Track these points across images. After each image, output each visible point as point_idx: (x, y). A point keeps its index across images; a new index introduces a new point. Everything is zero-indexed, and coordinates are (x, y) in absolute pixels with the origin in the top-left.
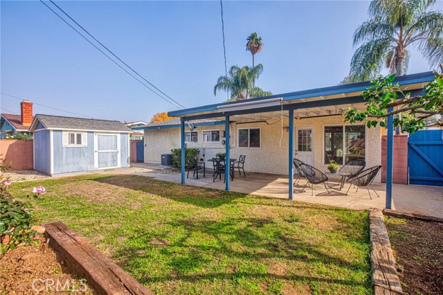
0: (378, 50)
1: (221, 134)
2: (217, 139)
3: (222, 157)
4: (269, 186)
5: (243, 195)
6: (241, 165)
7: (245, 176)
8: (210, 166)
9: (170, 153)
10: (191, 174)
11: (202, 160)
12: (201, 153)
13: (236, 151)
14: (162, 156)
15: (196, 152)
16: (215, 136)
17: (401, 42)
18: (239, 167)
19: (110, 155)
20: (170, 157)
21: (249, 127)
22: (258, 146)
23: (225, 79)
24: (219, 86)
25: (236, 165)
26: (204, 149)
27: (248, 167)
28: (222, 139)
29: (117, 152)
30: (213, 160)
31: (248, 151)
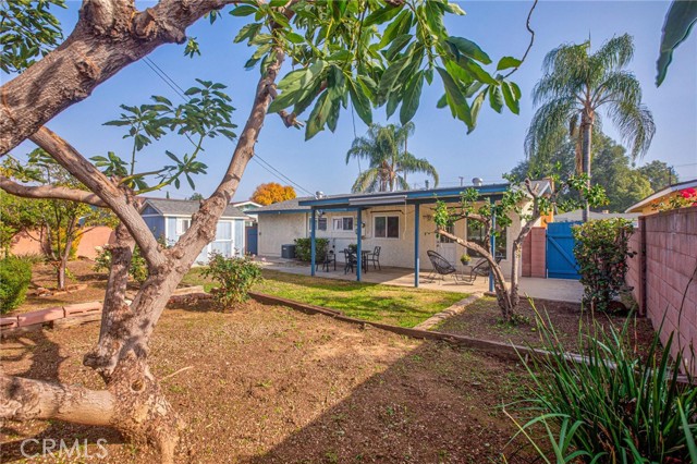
0: (554, 116)
1: (355, 222)
2: (351, 228)
3: (355, 249)
4: (403, 278)
5: (374, 284)
6: (376, 258)
7: (380, 269)
8: (341, 258)
9: (293, 243)
10: (320, 267)
11: (331, 252)
12: (331, 245)
13: (371, 242)
14: (283, 247)
15: (324, 242)
16: (348, 224)
17: (588, 104)
18: (373, 260)
19: (224, 245)
20: (292, 248)
21: (386, 215)
22: (396, 236)
23: (363, 141)
24: (354, 151)
25: (370, 257)
26: (334, 239)
27: (384, 261)
28: (355, 227)
29: (231, 242)
30: (345, 251)
31: (385, 243)
